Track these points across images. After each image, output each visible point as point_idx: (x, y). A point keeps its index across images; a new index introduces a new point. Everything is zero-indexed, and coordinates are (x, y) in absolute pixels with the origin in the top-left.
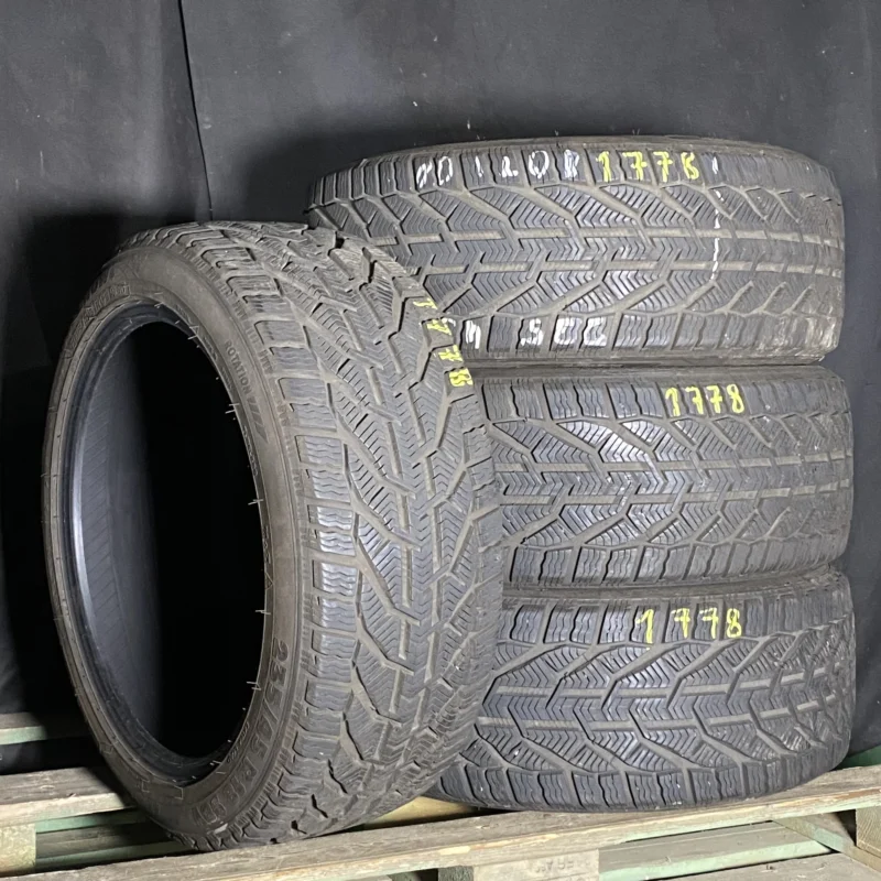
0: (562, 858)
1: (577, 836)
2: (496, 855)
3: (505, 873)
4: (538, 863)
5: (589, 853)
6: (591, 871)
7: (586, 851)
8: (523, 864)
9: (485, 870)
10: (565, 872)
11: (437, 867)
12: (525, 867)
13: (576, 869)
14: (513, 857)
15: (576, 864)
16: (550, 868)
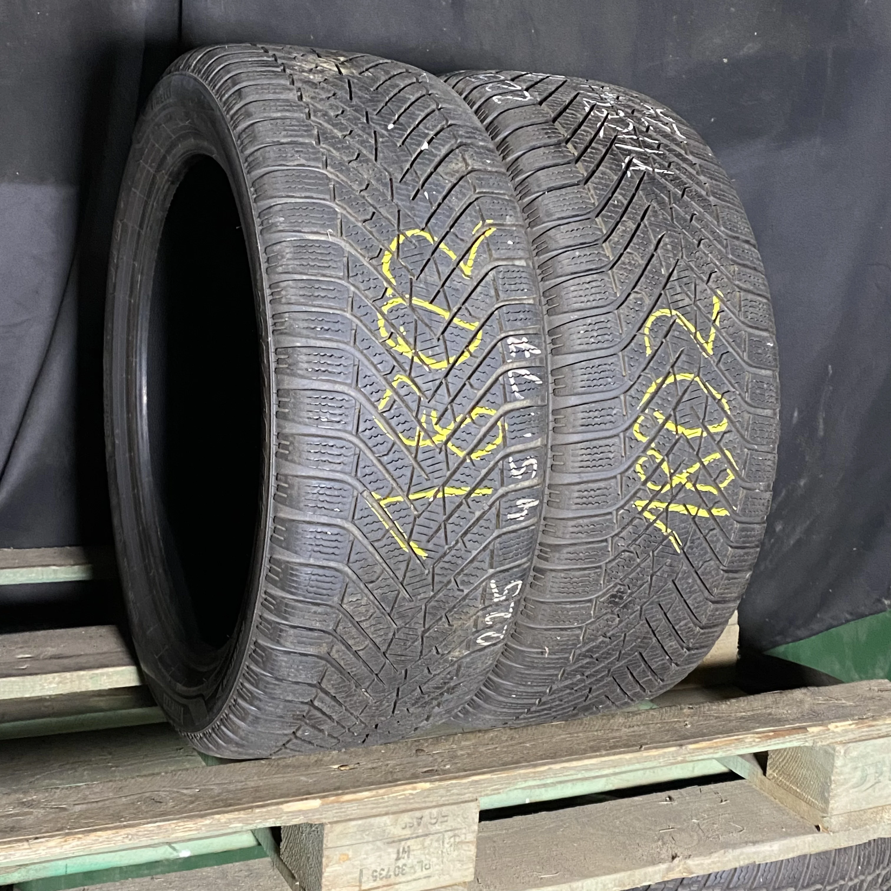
0: (435, 811)
1: (455, 785)
2: (353, 810)
3: (364, 831)
4: (406, 818)
5: (466, 804)
6: (469, 826)
7: (466, 802)
8: (387, 820)
9: (339, 828)
10: (437, 827)
11: (278, 825)
12: (388, 822)
13: (451, 823)
14: (374, 811)
15: (449, 818)
16: (419, 824)
